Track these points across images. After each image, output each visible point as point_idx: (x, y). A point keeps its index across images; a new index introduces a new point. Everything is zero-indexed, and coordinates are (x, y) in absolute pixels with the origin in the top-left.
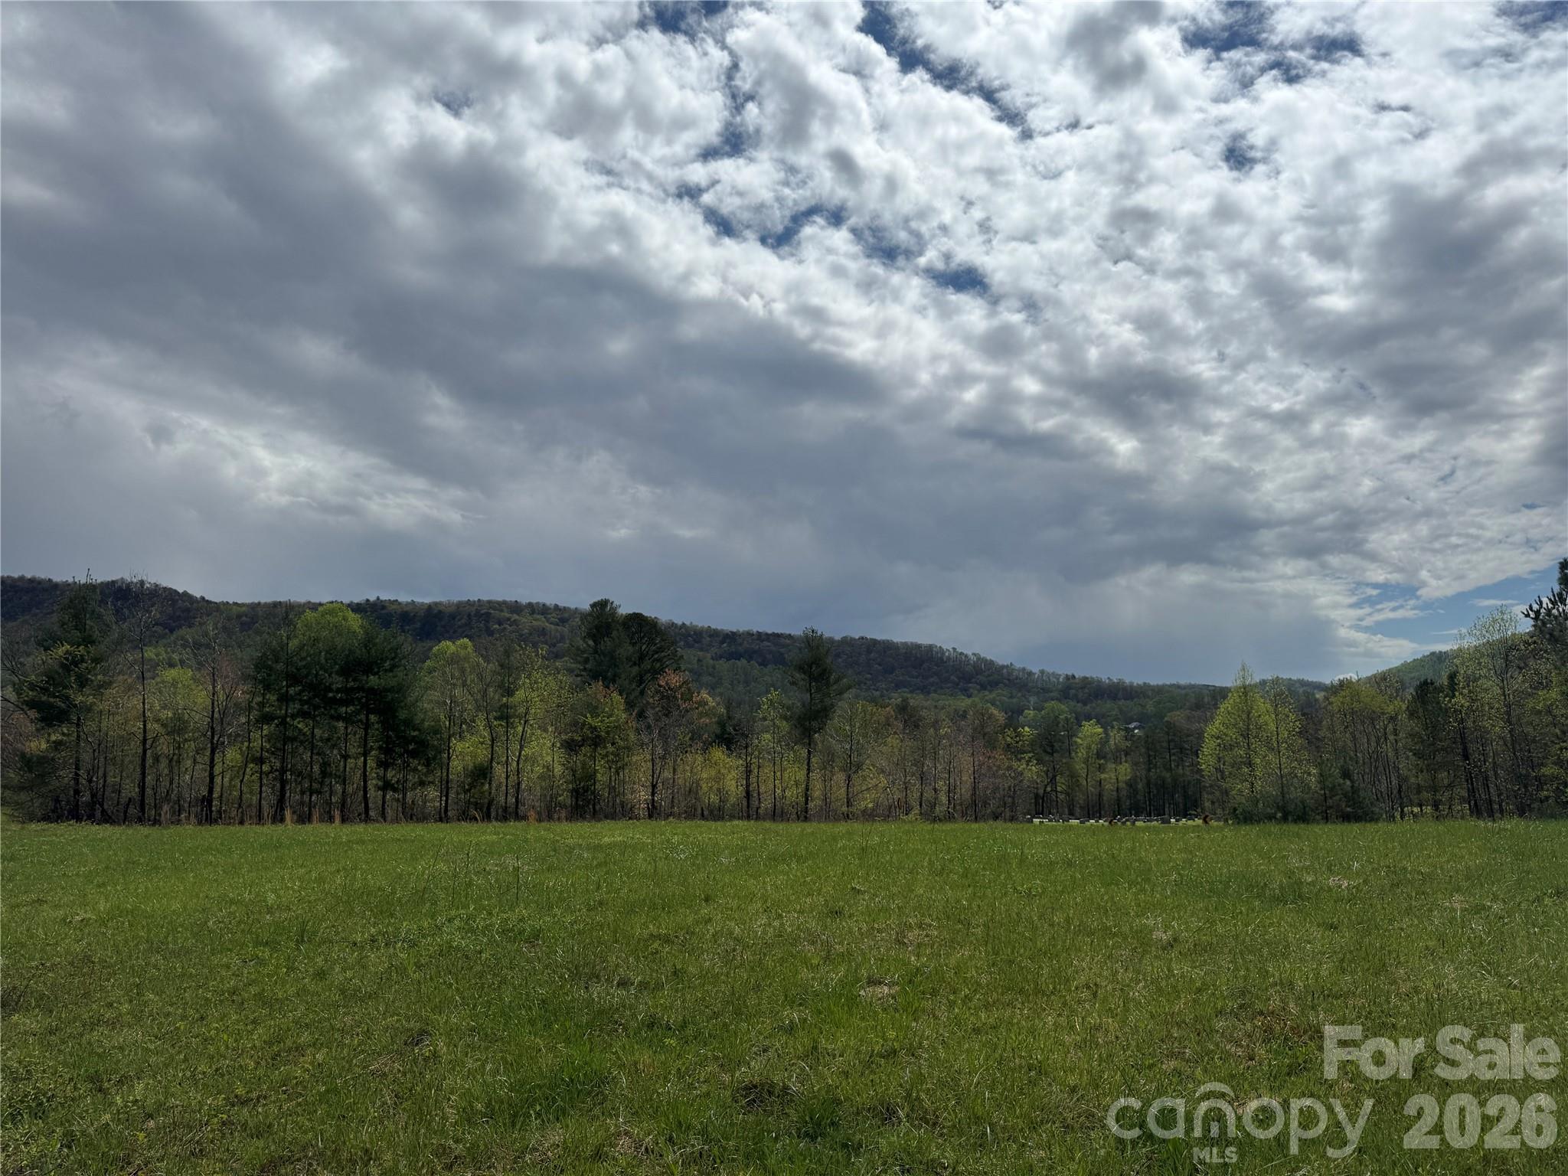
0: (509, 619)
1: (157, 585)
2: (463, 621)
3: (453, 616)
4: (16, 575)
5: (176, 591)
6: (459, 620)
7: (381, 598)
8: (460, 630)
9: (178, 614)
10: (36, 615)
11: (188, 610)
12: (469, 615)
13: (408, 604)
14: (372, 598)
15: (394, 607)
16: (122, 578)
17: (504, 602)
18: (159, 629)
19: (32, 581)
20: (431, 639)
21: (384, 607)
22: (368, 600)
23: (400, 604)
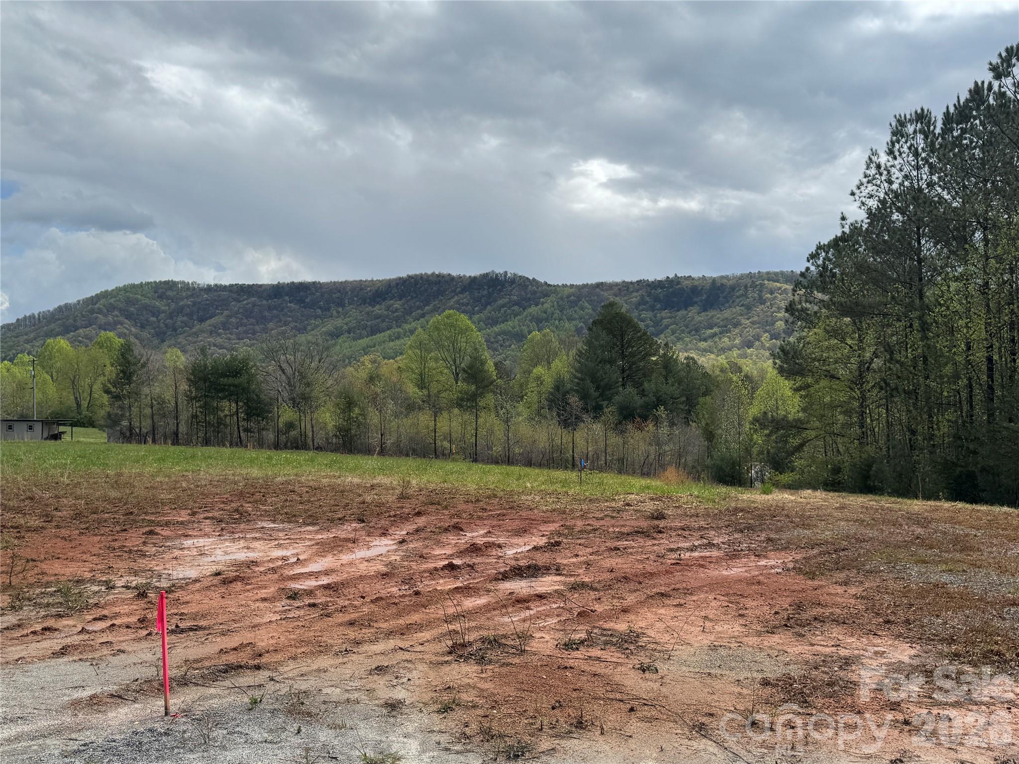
0: (780, 288)
1: (515, 275)
2: (741, 292)
3: (733, 288)
4: (429, 272)
5: (527, 278)
6: (738, 291)
7: (679, 275)
8: (738, 300)
9: (528, 296)
10: (441, 300)
11: (535, 293)
12: (746, 287)
13: (699, 279)
14: (671, 276)
15: (687, 282)
16: (493, 271)
17: (782, 273)
18: (516, 308)
19: (438, 276)
20: (714, 309)
21: (678, 283)
22: (668, 277)
23: (693, 279)
